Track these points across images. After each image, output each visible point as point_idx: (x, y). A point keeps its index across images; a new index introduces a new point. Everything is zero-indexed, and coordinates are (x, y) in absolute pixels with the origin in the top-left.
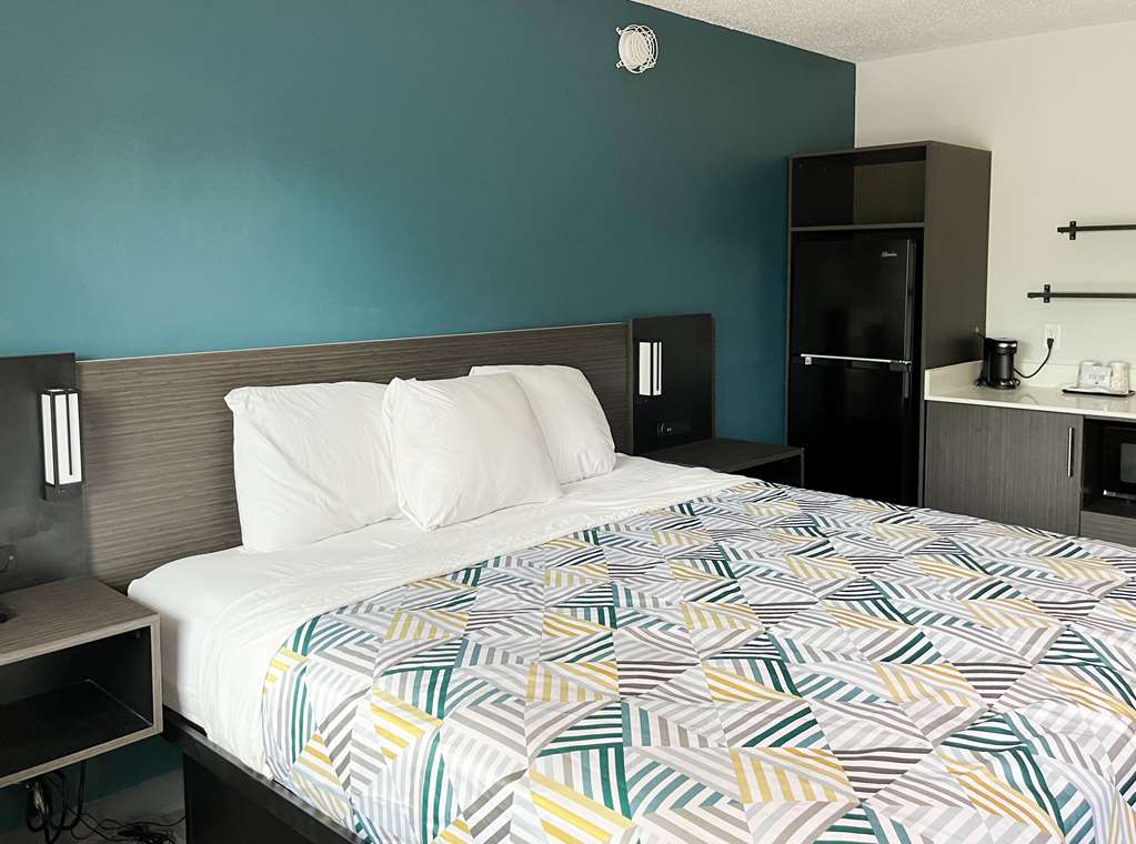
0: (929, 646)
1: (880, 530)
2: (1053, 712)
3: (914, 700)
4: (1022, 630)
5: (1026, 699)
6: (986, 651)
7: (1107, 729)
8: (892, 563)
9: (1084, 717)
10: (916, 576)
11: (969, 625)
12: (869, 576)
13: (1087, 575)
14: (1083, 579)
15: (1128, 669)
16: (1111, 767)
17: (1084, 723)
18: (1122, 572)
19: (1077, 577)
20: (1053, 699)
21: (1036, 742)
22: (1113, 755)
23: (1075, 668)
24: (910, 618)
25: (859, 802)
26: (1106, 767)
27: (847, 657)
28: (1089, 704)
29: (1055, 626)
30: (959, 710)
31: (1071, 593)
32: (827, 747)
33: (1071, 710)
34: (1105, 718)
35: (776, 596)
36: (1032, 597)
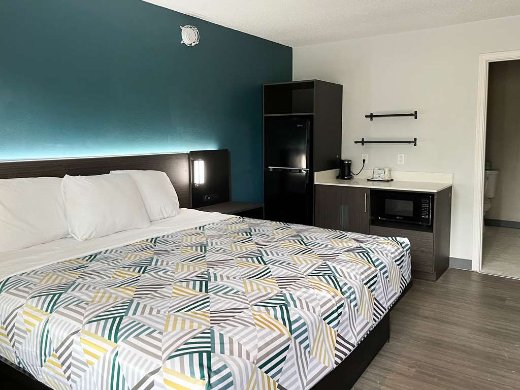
0: (270, 272)
1: (275, 232)
2: (304, 292)
3: (253, 291)
4: (308, 264)
5: (296, 288)
6: (290, 272)
7: (324, 297)
8: (272, 244)
9: (316, 293)
10: (278, 248)
11: (288, 264)
12: (260, 249)
13: (343, 245)
14: (341, 245)
15: (341, 276)
16: (320, 311)
17: (315, 296)
18: (356, 243)
19: (339, 245)
20: (306, 287)
21: (292, 303)
22: (322, 306)
23: (321, 277)
24: (267, 263)
25: (210, 328)
26: (318, 310)
27: (234, 278)
28: (319, 289)
29: (321, 262)
30: (269, 293)
31: (333, 251)
32: (209, 310)
33: (311, 291)
34: (324, 293)
35: (219, 258)
36: (318, 253)
